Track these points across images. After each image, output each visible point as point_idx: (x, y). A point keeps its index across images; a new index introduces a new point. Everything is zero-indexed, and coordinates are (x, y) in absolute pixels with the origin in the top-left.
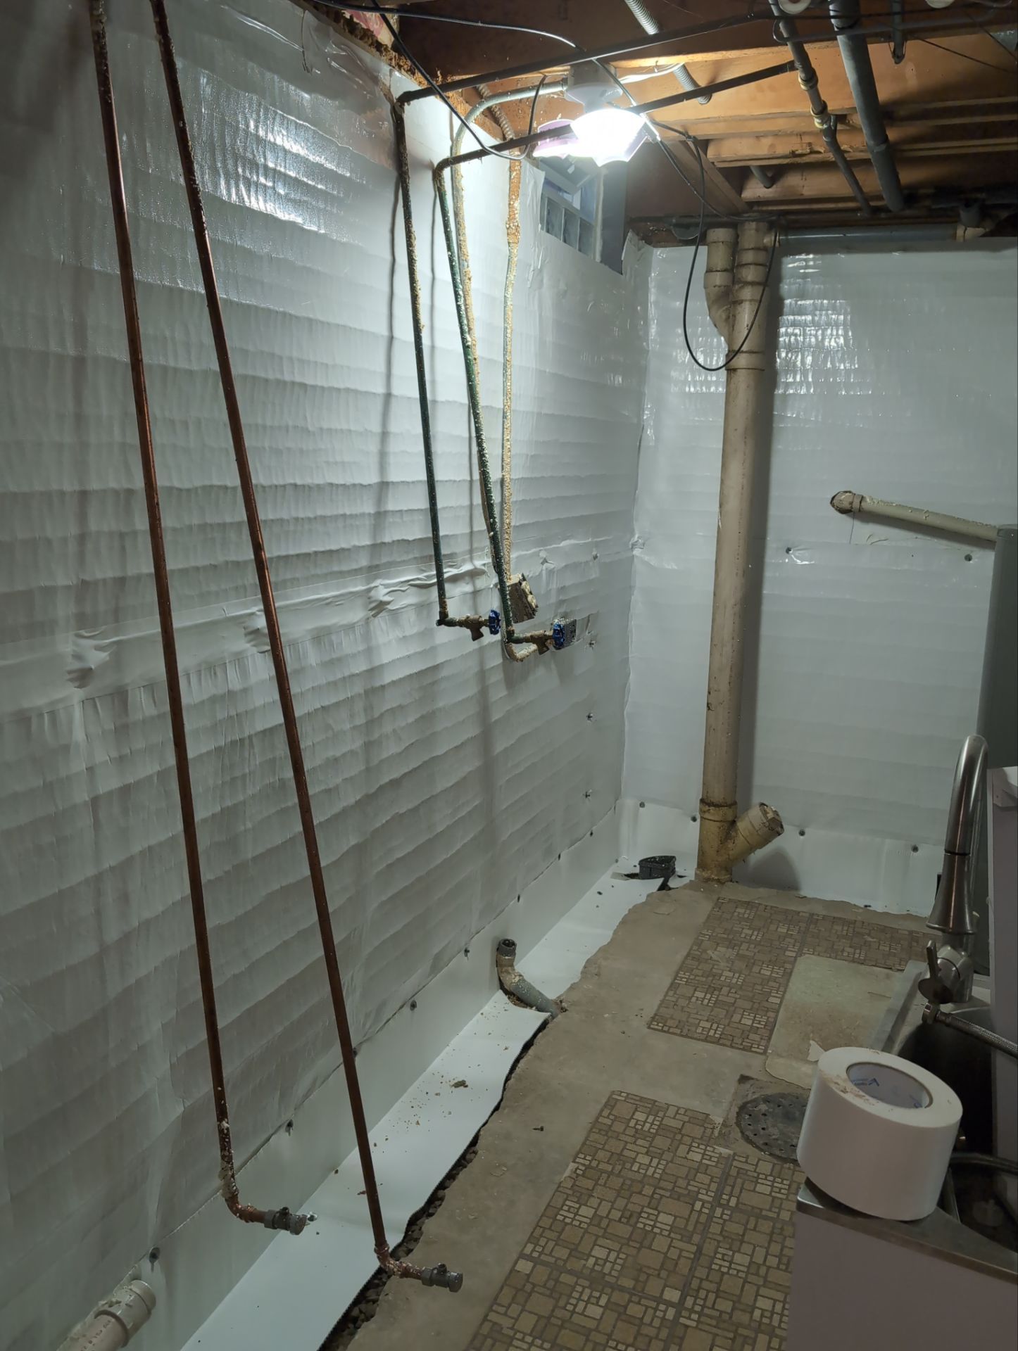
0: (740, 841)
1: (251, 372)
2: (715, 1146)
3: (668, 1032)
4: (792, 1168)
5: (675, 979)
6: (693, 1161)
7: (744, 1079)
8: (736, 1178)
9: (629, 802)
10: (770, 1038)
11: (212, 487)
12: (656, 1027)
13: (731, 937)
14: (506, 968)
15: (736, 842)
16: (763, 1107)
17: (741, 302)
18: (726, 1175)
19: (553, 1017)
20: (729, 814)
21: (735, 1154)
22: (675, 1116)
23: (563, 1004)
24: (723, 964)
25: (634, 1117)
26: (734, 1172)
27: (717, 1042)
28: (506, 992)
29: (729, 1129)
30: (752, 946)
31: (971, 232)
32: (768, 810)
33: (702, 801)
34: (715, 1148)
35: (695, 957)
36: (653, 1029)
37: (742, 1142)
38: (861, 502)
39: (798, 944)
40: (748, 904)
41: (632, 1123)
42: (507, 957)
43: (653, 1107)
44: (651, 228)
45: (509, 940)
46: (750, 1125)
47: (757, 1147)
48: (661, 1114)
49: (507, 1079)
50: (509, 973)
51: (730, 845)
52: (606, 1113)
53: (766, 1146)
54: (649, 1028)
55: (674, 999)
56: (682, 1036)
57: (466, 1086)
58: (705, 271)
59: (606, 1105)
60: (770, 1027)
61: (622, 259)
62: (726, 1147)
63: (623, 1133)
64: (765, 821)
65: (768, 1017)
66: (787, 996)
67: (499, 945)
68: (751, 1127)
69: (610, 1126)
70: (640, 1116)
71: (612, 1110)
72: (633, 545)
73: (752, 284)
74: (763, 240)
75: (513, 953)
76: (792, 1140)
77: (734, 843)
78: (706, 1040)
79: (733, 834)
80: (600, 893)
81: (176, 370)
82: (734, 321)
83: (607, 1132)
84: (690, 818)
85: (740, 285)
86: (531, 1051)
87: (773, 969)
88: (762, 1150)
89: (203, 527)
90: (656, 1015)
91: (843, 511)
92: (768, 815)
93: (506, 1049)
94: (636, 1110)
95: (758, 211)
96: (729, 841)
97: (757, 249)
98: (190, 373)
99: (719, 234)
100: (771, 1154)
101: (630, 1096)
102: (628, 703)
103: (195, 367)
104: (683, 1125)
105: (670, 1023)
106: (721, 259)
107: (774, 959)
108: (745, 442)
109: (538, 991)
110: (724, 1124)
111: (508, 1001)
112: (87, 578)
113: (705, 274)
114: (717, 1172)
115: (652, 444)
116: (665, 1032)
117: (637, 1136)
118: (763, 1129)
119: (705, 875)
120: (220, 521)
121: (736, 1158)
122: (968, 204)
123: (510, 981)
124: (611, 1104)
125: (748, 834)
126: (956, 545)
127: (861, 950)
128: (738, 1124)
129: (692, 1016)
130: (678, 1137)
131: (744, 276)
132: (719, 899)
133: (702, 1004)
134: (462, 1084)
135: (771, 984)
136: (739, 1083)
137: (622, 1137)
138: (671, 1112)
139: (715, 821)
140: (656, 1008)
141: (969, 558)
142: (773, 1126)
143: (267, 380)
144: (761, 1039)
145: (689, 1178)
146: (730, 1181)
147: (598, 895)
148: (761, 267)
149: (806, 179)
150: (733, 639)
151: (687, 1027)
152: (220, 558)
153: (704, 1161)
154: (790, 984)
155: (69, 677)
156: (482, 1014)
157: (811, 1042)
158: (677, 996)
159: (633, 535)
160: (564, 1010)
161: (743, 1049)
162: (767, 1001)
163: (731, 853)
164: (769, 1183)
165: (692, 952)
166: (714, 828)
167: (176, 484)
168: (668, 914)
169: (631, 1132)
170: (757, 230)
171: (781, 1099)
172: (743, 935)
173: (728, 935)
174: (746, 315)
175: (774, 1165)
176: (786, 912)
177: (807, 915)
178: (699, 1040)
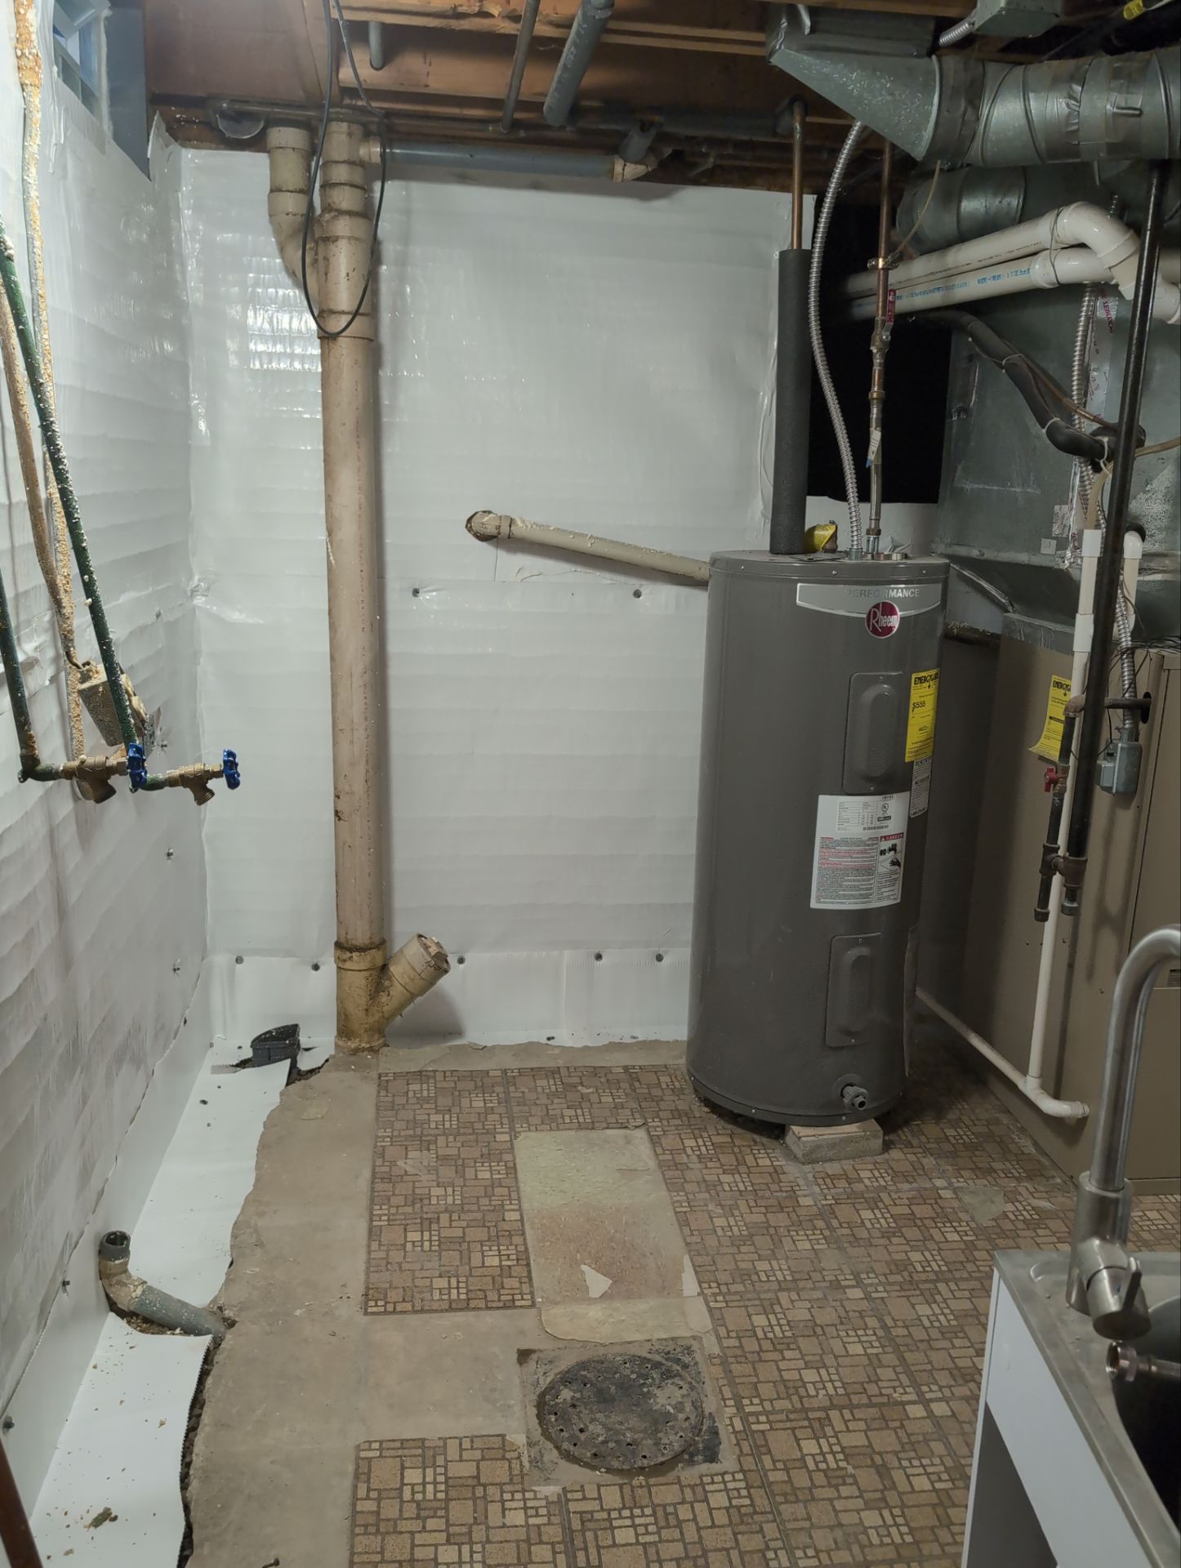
0: (397, 991)
2: (534, 1488)
3: (394, 1312)
4: (644, 1483)
5: (371, 1220)
6: (516, 1526)
7: (524, 1355)
8: (583, 1531)
9: (220, 960)
10: (530, 1278)
12: (375, 1309)
13: (418, 1132)
14: (116, 1278)
15: (391, 993)
16: (566, 1394)
17: (336, 239)
18: (568, 1531)
19: (217, 1343)
20: (376, 956)
21: (564, 1489)
22: (461, 1456)
23: (226, 1312)
24: (425, 1177)
25: (406, 1481)
26: (576, 1524)
27: (466, 1307)
28: (122, 1314)
29: (537, 1448)
30: (451, 1138)
31: (633, 170)
32: (428, 943)
33: (339, 945)
34: (535, 1492)
35: (383, 1179)
36: (373, 1313)
37: (563, 1463)
38: (510, 526)
39: (505, 1121)
40: (421, 1076)
41: (407, 1495)
42: (117, 1262)
43: (426, 1452)
44: (178, 116)
45: (114, 1233)
46: (562, 1430)
47: (587, 1465)
48: (440, 1461)
49: (184, 1479)
50: (125, 1285)
51: (384, 998)
52: (362, 1493)
53: (596, 1460)
54: (366, 1313)
55: (382, 1255)
56: (415, 1312)
57: (115, 1518)
58: (268, 191)
59: (357, 1477)
60: (524, 1259)
61: (149, 156)
62: (547, 1481)
63: (401, 1517)
64: (430, 959)
65: (516, 1246)
66: (526, 1206)
67: (101, 1244)
68: (565, 1434)
69: (378, 1513)
70: (413, 1476)
71: (368, 1481)
72: (193, 591)
73: (350, 213)
74: (358, 150)
75: (125, 1253)
76: (624, 1435)
77: (389, 995)
78: (451, 1309)
79: (387, 983)
80: (204, 1102)
82: (327, 267)
83: (377, 1525)
84: (310, 968)
85: (333, 214)
86: (206, 1418)
87: (490, 1166)
88: (594, 1468)
90: (368, 1288)
91: (483, 538)
92: (431, 950)
93: (162, 1424)
94: (403, 1468)
95: (348, 107)
96: (382, 993)
97: (350, 163)
99: (287, 137)
100: (609, 1471)
101: (384, 1445)
102: (206, 821)
104: (478, 1468)
105: (393, 1296)
106: (292, 174)
107: (485, 1151)
108: (358, 443)
109: (179, 1301)
110: (530, 1444)
111: (129, 1329)
113: (269, 196)
114: (554, 1533)
115: (208, 443)
116: (391, 1313)
117: (423, 1513)
118: (581, 1431)
119: (353, 1044)
121: (569, 1496)
122: (644, 128)
123: (129, 1296)
124: (362, 1472)
125: (408, 980)
126: (622, 579)
127: (582, 1109)
128: (546, 1434)
129: (417, 1274)
130: (479, 1491)
131: (336, 202)
132: (380, 1076)
133: (422, 1250)
134: (106, 1516)
135: (498, 1191)
136: (521, 1364)
137: (404, 1526)
138: (453, 1447)
139: (360, 971)
140: (362, 1277)
141: (637, 594)
142: (592, 1420)
144: (521, 1283)
145: (523, 1560)
146: (578, 1543)
147: (203, 1105)
148: (357, 191)
149: (430, 65)
150: (366, 719)
151: (417, 1296)
153: (532, 1521)
154: (522, 1185)
156: (95, 1367)
157: (584, 1267)
158: (386, 1248)
159: (191, 577)
160: (231, 1324)
161: (505, 1307)
162: (504, 1220)
163: (385, 1009)
164: (628, 1522)
165: (377, 1170)
166: (359, 982)
168: (322, 1118)
169: (410, 1511)
170: (350, 135)
171: (583, 1373)
172: (433, 1126)
173: (414, 1129)
174: (344, 260)
175: (621, 1486)
176: (471, 1075)
177: (499, 1073)
178: (442, 1311)
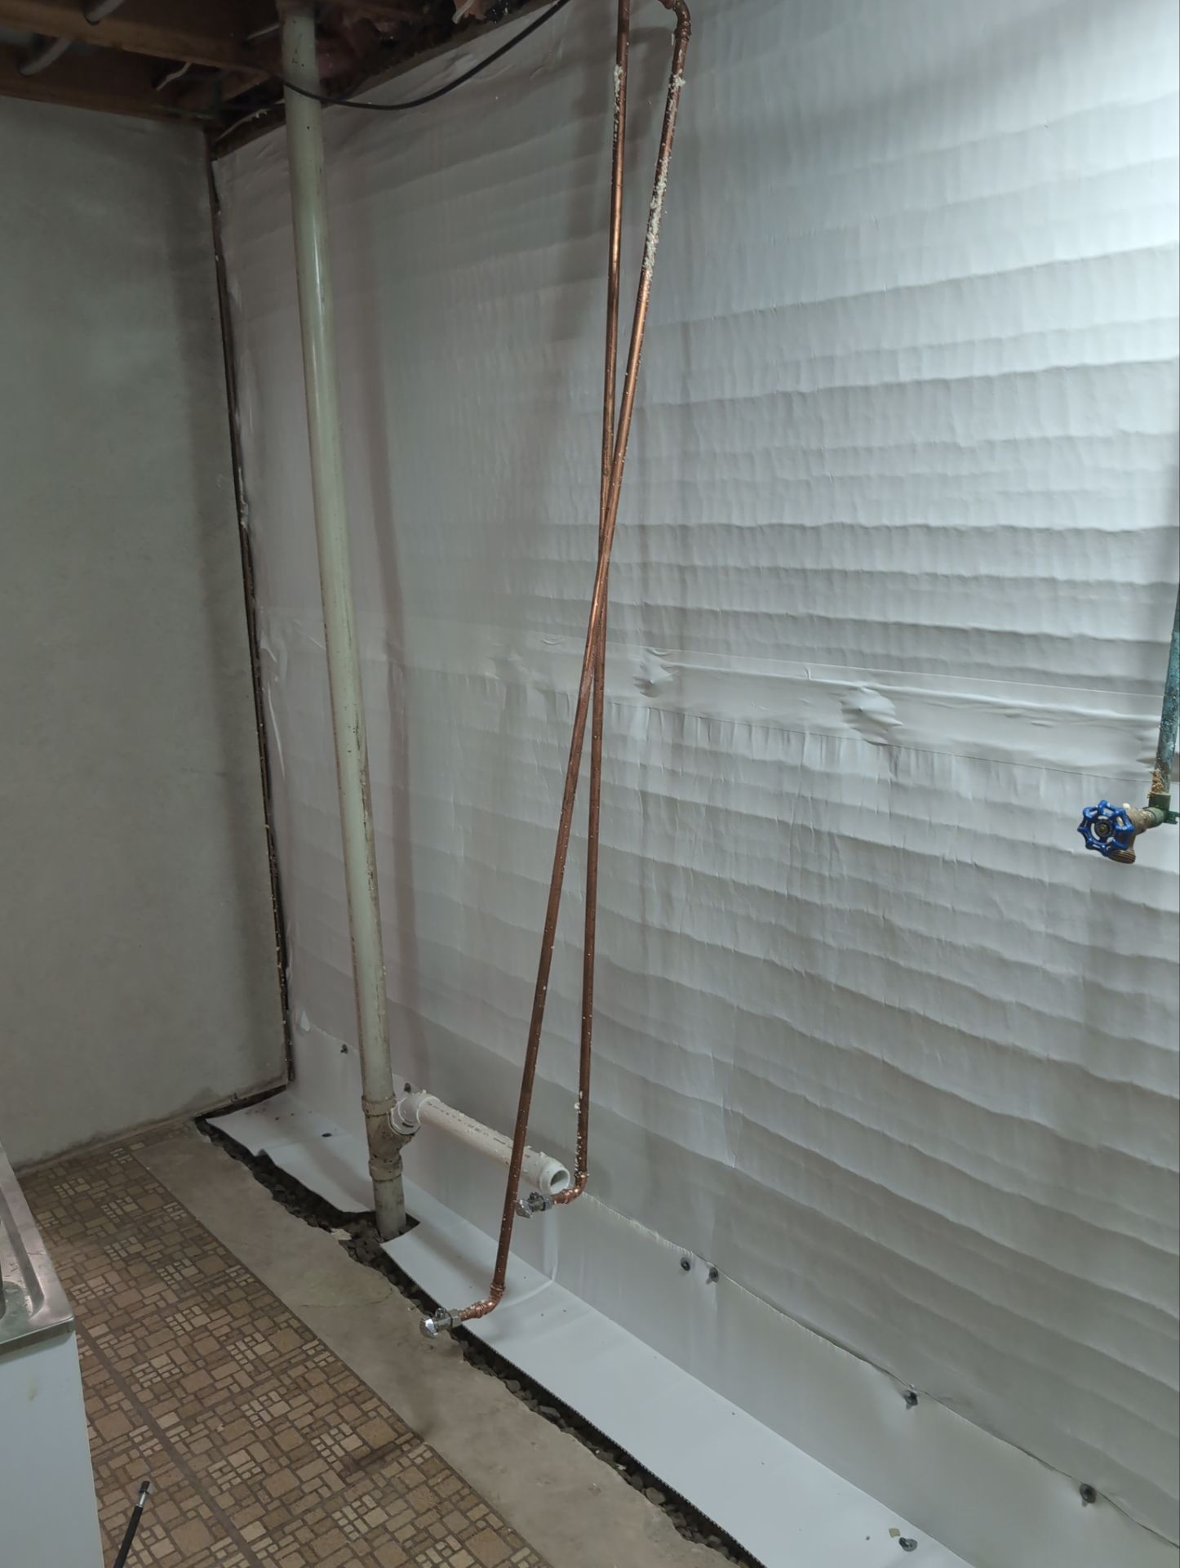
1: (838, 383)
11: (781, 526)
81: (733, 401)
89: (775, 571)
98: (752, 401)
103: (757, 392)
112: (649, 602)
120: (798, 566)
143: (866, 389)
152: (801, 610)
155: (638, 682)
167: (736, 521)
